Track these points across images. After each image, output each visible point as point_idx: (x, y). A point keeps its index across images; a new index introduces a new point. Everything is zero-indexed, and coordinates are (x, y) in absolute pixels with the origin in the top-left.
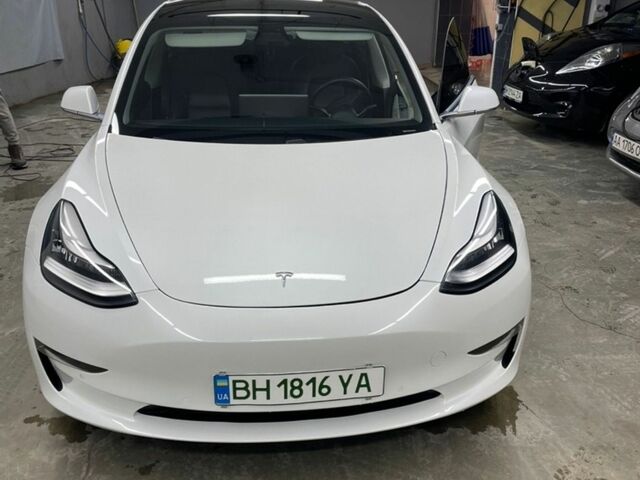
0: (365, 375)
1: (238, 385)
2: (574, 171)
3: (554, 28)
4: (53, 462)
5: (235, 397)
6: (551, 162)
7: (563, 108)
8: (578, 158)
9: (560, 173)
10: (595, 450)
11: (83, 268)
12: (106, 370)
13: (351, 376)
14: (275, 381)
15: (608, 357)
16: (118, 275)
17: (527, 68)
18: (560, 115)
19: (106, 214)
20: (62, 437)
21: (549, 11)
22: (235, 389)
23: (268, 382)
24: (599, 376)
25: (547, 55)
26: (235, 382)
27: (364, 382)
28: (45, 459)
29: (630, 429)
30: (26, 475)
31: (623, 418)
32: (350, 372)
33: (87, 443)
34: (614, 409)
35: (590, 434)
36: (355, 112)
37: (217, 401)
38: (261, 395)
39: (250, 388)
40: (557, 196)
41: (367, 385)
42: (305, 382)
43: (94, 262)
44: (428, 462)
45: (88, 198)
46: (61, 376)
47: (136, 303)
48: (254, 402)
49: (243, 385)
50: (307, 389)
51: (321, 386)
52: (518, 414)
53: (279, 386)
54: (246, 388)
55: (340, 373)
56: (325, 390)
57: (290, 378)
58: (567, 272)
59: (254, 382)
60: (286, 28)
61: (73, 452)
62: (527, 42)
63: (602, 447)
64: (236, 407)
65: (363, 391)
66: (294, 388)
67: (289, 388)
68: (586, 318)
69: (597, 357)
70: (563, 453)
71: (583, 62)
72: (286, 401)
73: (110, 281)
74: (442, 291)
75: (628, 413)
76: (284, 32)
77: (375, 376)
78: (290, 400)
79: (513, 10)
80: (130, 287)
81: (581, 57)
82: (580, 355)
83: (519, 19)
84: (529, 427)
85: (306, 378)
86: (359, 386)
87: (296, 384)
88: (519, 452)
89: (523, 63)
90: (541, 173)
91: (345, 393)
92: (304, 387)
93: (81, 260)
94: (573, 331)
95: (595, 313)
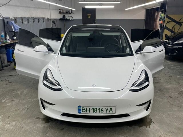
0: (111, 108)
1: (83, 109)
2: (177, 69)
3: (175, 31)
4: (42, 127)
5: (82, 112)
6: (172, 67)
7: (175, 52)
8: (179, 66)
9: (174, 69)
10: (169, 132)
11: (51, 83)
12: (55, 105)
13: (108, 108)
14: (91, 108)
15: (177, 113)
16: (59, 85)
17: (166, 42)
18: (175, 54)
19: (57, 71)
20: (44, 122)
21: (173, 27)
22: (82, 110)
23: (90, 108)
24: (174, 117)
25: (172, 38)
26: (82, 108)
27: (111, 110)
28: (40, 126)
29: (179, 129)
30: (36, 129)
31: (178, 126)
32: (108, 107)
33: (50, 123)
34: (176, 124)
35: (168, 129)
36: (115, 51)
37: (78, 112)
38: (88, 111)
39: (86, 110)
40: (171, 75)
41: (112, 111)
42: (98, 109)
43: (53, 81)
44: (127, 132)
45: (54, 69)
46: (45, 107)
47: (62, 90)
48: (86, 113)
49: (84, 109)
50: (98, 111)
51: (101, 110)
52: (151, 124)
53: (92, 109)
54: (85, 110)
55: (106, 107)
56: (102, 111)
57: (94, 108)
58: (170, 93)
59: (86, 108)
60: (100, 32)
61: (46, 125)
62: (166, 35)
63: (171, 132)
64: (83, 114)
65: (111, 112)
66: (95, 110)
67: (94, 110)
68: (173, 104)
69: (174, 113)
70: (161, 132)
71: (181, 40)
72: (93, 113)
73: (56, 86)
74: (130, 91)
75: (179, 125)
76: (99, 33)
77: (114, 109)
78: (94, 113)
79: (163, 27)
80: (61, 87)
81: (180, 39)
82: (170, 112)
83: (165, 29)
84: (153, 127)
85: (98, 108)
86: (110, 111)
87: (96, 109)
88: (150, 132)
89: (165, 41)
90: (168, 69)
91: (107, 112)
92: (97, 110)
93: (51, 81)
94: (169, 107)
95: (176, 103)
